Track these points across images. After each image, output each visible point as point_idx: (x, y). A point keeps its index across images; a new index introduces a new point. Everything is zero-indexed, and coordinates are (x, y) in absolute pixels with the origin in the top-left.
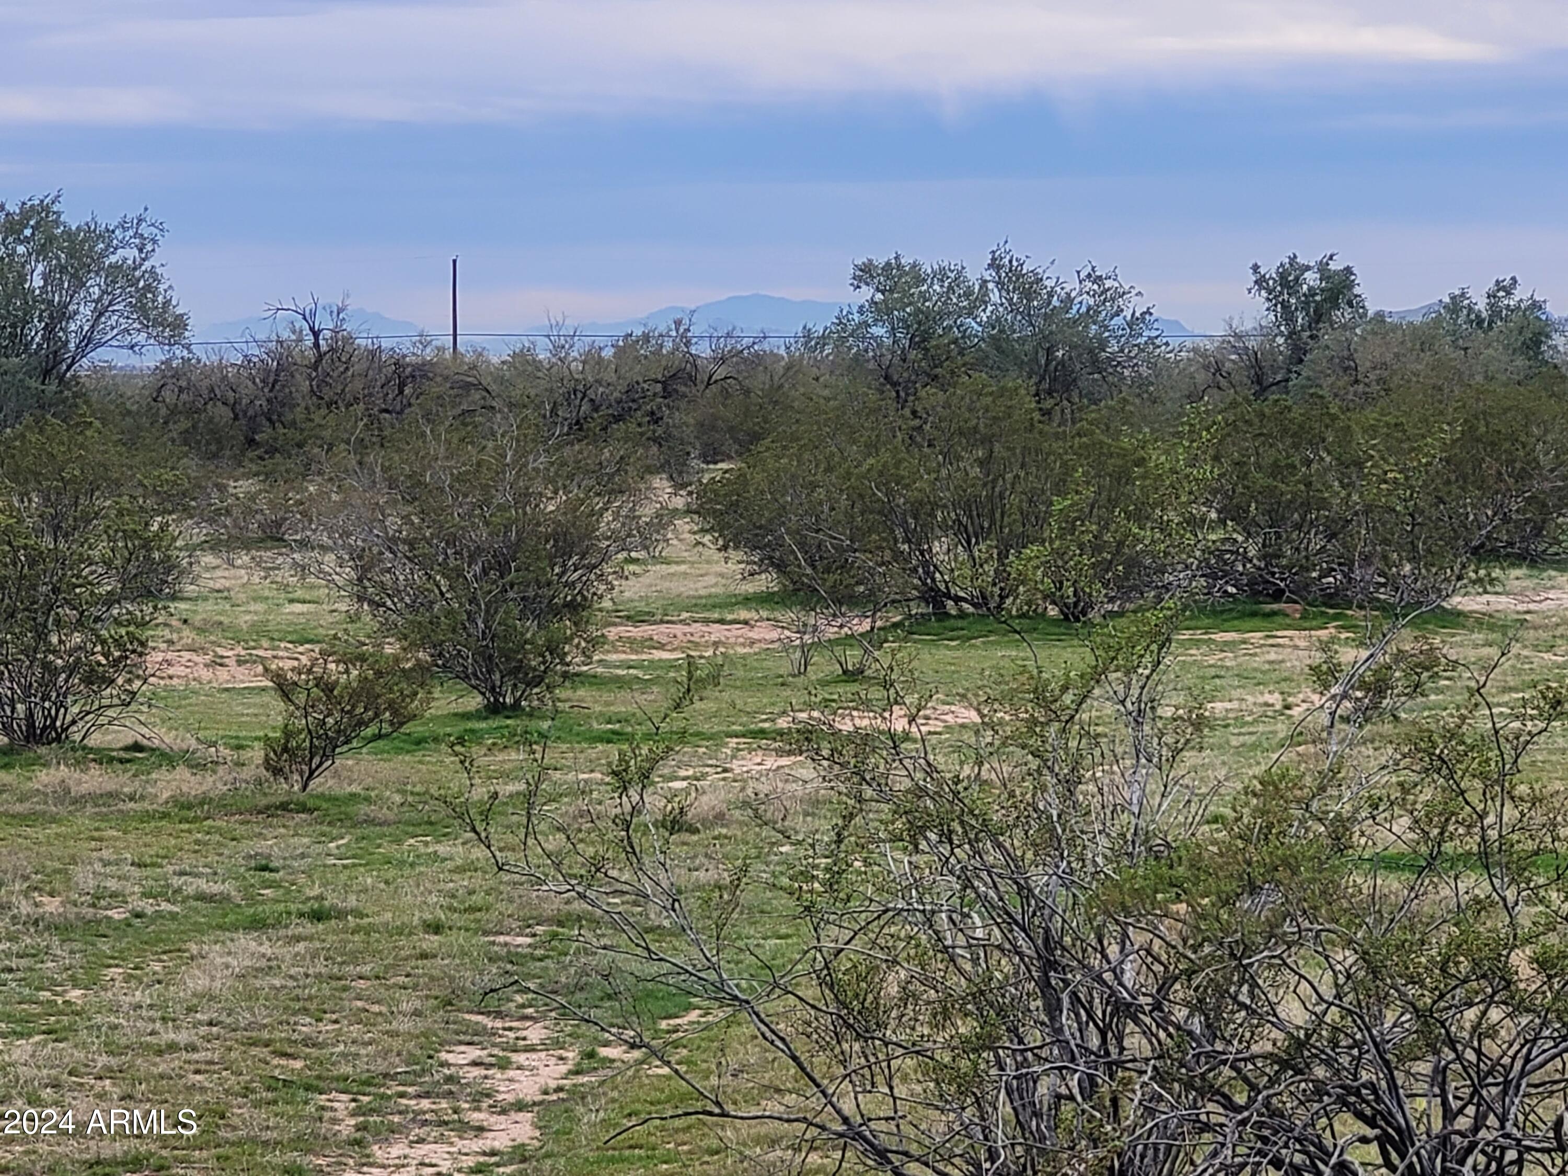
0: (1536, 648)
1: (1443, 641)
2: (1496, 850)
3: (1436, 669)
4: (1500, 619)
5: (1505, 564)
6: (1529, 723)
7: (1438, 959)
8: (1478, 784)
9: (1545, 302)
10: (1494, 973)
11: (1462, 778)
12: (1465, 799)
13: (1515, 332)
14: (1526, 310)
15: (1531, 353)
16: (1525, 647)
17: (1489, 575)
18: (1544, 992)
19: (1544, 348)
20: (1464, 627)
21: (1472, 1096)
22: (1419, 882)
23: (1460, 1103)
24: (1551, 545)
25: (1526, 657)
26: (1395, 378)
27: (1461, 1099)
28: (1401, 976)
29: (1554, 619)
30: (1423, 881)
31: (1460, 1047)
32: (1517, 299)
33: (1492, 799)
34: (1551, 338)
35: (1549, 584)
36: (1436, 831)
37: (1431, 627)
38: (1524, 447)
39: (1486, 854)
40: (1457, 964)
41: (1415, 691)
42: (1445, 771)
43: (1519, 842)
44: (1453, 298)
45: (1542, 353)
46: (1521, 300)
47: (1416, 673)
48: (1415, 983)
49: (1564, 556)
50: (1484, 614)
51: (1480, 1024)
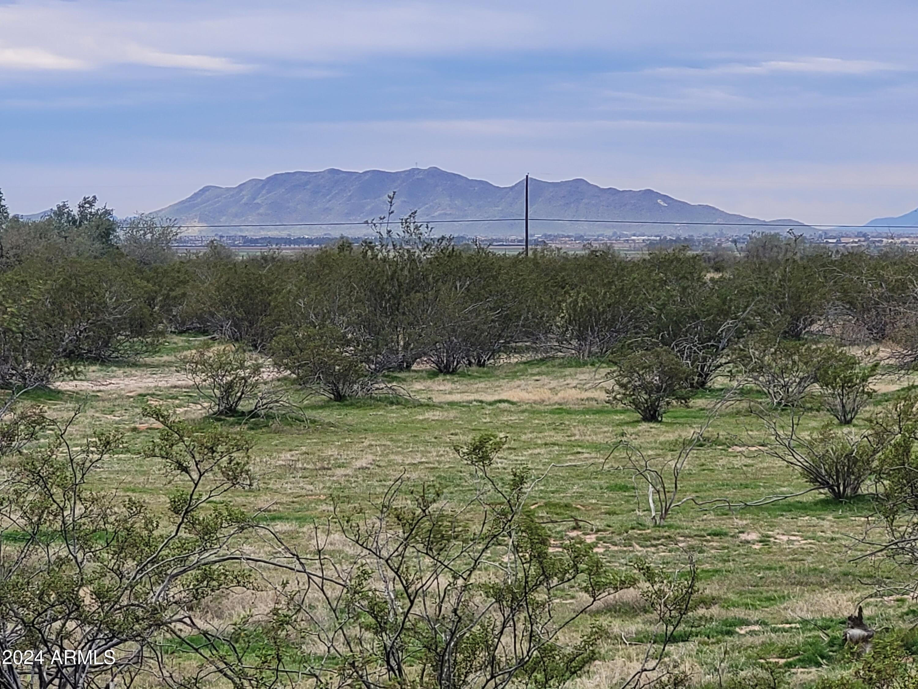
0: (103, 412)
1: (49, 408)
2: (71, 529)
3: (44, 424)
4: (83, 395)
5: (86, 363)
6: (91, 455)
7: (38, 592)
8: (60, 491)
9: (112, 210)
10: (70, 601)
11: (52, 486)
12: (53, 499)
13: (95, 228)
14: (101, 215)
15: (104, 240)
16: (97, 411)
17: (76, 369)
18: (99, 613)
19: (111, 237)
20: (61, 400)
21: (57, 673)
22: (26, 548)
23: (51, 677)
24: (113, 352)
25: (98, 417)
26: (24, 254)
27: (51, 675)
28: (15, 603)
29: (114, 395)
30: (29, 547)
31: (50, 645)
32: (96, 208)
33: (68, 500)
34: (115, 231)
35: (112, 375)
36: (36, 518)
37: (42, 400)
38: (97, 295)
39: (65, 531)
40: (49, 596)
41: (31, 437)
42: (41, 483)
43: (84, 524)
44: (59, 208)
45: (110, 240)
46: (99, 209)
47: (32, 426)
48: (24, 607)
49: (121, 359)
50: (74, 392)
51: (61, 630)
